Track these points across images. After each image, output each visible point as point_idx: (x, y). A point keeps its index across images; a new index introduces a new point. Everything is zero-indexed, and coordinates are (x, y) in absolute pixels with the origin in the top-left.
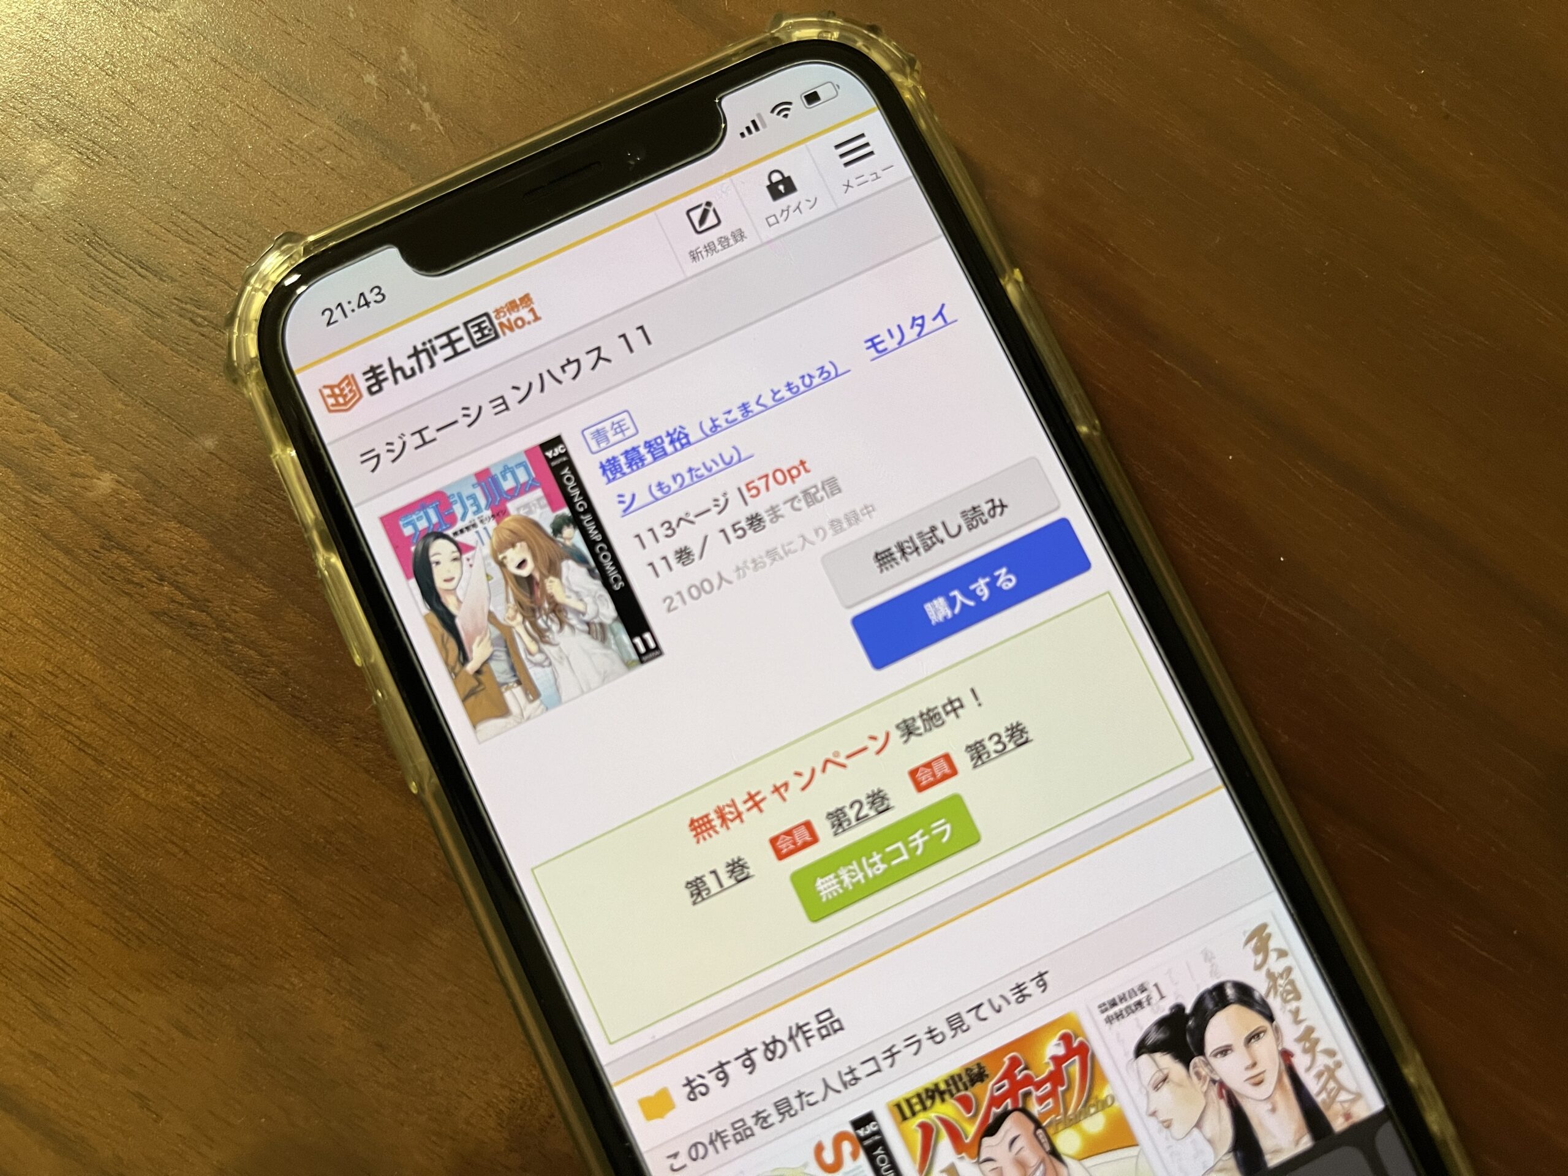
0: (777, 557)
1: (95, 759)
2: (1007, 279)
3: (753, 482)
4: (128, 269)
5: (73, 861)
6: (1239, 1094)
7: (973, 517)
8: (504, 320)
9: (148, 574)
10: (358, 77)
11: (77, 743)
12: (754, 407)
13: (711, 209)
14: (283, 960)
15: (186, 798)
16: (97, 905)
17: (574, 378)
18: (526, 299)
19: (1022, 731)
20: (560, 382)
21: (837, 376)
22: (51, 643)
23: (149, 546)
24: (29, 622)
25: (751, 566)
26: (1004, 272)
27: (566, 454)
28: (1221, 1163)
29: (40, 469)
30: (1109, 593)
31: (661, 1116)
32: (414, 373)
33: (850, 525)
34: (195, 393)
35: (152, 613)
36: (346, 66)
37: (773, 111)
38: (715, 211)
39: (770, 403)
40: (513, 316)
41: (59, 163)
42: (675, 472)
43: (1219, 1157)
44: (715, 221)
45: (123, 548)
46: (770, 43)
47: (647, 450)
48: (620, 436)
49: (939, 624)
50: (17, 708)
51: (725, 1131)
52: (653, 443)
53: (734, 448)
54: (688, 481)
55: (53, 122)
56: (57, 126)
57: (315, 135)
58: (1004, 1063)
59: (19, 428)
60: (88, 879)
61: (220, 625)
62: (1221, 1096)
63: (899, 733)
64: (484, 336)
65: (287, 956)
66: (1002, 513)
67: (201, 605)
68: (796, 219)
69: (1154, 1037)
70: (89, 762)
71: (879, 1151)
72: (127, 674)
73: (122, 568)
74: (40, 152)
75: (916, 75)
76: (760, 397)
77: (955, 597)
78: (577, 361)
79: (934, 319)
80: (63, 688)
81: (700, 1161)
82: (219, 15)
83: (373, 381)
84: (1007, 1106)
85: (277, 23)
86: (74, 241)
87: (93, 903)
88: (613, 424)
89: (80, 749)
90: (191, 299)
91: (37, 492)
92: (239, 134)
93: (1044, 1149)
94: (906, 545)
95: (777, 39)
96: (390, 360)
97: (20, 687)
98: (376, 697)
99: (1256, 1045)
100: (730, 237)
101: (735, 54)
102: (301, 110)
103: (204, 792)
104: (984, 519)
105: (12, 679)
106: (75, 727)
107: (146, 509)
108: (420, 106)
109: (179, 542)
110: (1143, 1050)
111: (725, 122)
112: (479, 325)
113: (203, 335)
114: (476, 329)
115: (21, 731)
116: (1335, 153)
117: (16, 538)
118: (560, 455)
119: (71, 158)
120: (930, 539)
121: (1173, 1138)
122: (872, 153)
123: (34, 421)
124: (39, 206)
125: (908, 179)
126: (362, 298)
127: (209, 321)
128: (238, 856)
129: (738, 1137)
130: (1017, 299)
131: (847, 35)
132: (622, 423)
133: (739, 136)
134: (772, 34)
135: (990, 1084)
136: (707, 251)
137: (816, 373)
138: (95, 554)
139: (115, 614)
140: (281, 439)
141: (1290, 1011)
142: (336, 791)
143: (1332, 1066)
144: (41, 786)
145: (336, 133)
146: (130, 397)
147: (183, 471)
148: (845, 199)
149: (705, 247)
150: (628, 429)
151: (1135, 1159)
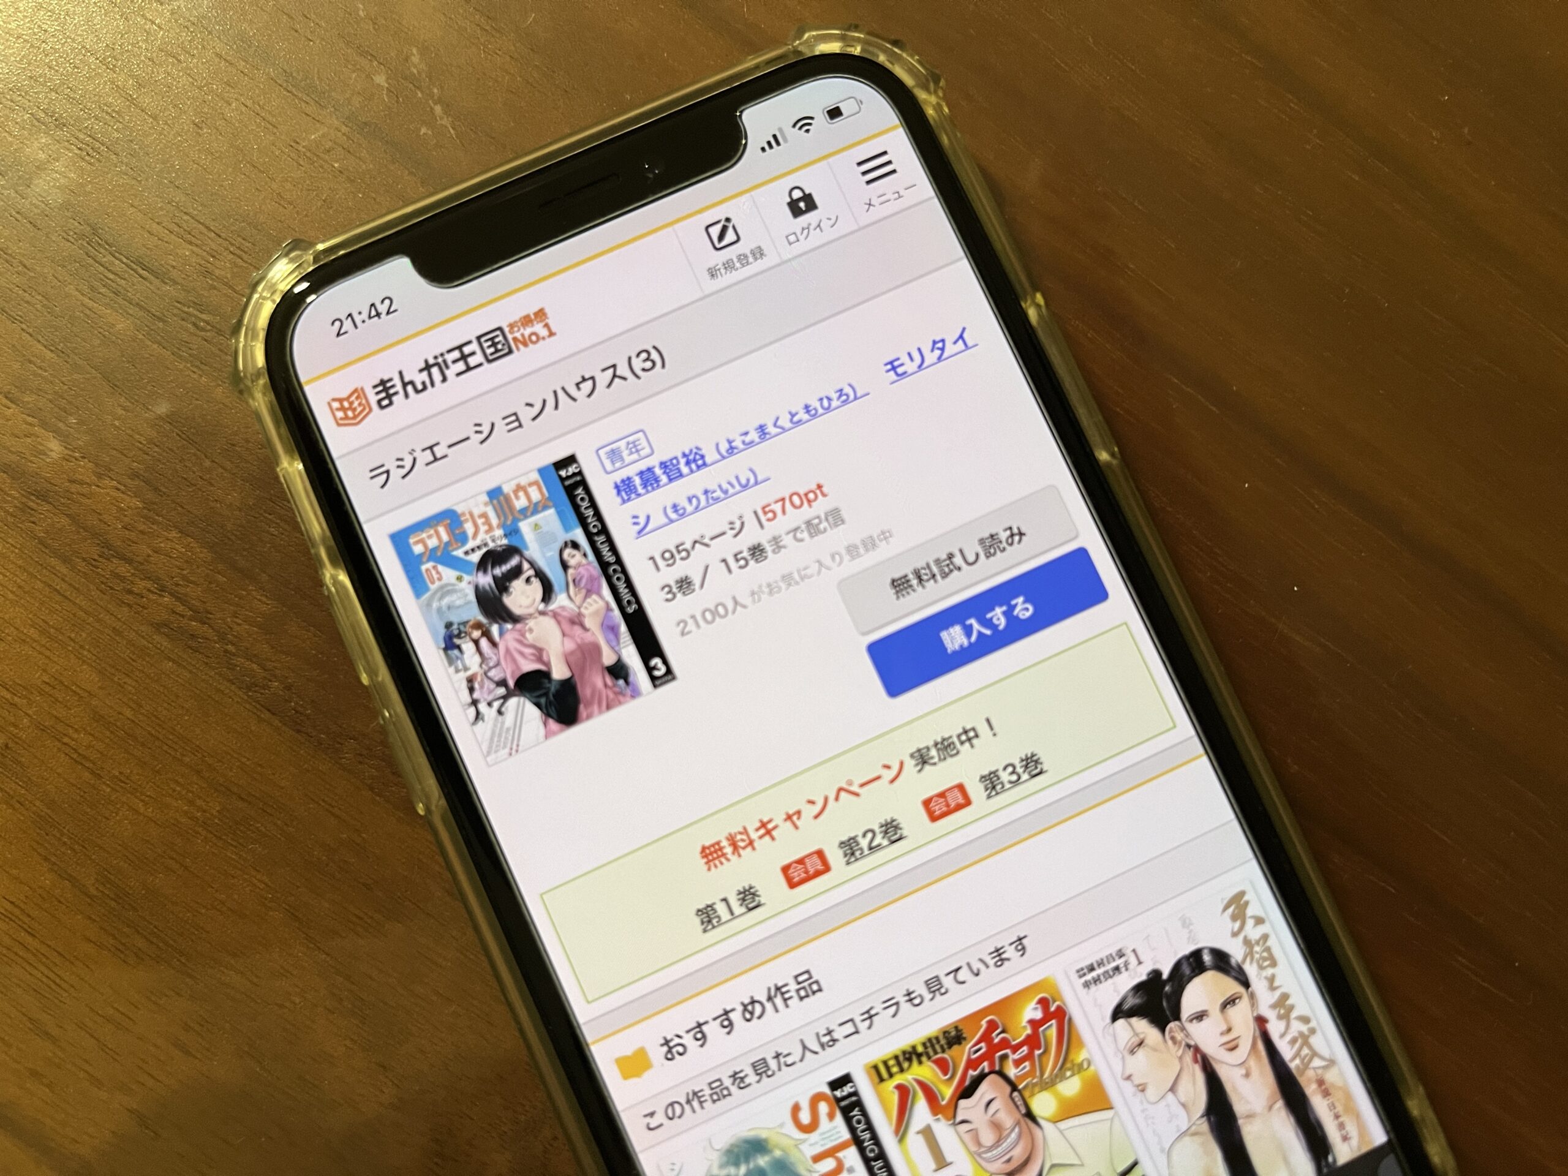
0: (793, 582)
1: (93, 773)
2: (1029, 302)
3: (769, 505)
4: (129, 270)
5: (71, 876)
6: (1214, 1059)
7: (991, 545)
8: (518, 335)
9: (148, 584)
10: (367, 77)
11: (75, 756)
12: (771, 429)
13: (730, 226)
14: (284, 978)
15: (186, 813)
16: (95, 920)
17: (589, 396)
18: (541, 314)
19: (1037, 762)
20: (574, 399)
21: (856, 398)
22: (48, 653)
23: (149, 556)
24: (25, 631)
25: (766, 590)
27: (580, 473)
28: (1193, 1128)
29: (37, 474)
30: (1125, 623)
32: (425, 388)
33: (867, 550)
34: (197, 400)
35: (152, 625)
36: (354, 65)
37: (794, 126)
38: (734, 227)
39: (788, 425)
40: (528, 331)
41: (58, 159)
42: (690, 494)
43: (1193, 1121)
44: (735, 238)
45: (123, 558)
46: (792, 56)
47: (662, 471)
48: (635, 456)
49: (955, 653)
50: (12, 719)
51: (701, 1091)
52: (668, 464)
53: (751, 470)
54: (703, 503)
55: (52, 116)
56: (56, 120)
57: (323, 136)
58: (981, 1027)
59: (16, 432)
60: (85, 894)
61: (222, 637)
62: (1196, 1061)
63: (913, 762)
64: (497, 351)
65: (288, 975)
66: (1020, 541)
67: (202, 617)
68: (816, 238)
69: (1131, 1002)
70: (87, 775)
71: (855, 1112)
72: (126, 686)
73: (123, 579)
74: (38, 147)
75: (941, 94)
76: (777, 419)
77: (971, 626)
78: (593, 378)
79: (955, 343)
80: (60, 699)
81: (676, 1120)
82: (225, 10)
83: (383, 395)
84: (983, 1069)
85: (285, 19)
86: (72, 240)
87: (90, 918)
88: (628, 443)
89: (77, 762)
90: (194, 303)
91: (33, 498)
92: (244, 133)
93: (1020, 1111)
94: (923, 572)
95: (800, 53)
96: (401, 373)
97: (16, 698)
98: (384, 717)
99: (1231, 1011)
100: (749, 255)
101: (757, 67)
102: (309, 110)
103: (204, 808)
104: (1001, 546)
105: (8, 690)
106: (73, 740)
107: (145, 517)
108: (432, 108)
109: (181, 553)
110: (1120, 1015)
111: (746, 138)
112: (492, 339)
113: (206, 340)
114: (489, 343)
115: (17, 743)
116: (1357, 179)
117: (12, 545)
118: (574, 474)
119: (71, 154)
120: (947, 566)
121: (1148, 1102)
122: (894, 171)
123: (30, 424)
124: (38, 203)
125: (931, 198)
126: (373, 309)
127: (213, 327)
128: (239, 872)
129: (715, 1097)
130: (1039, 323)
131: (871, 49)
132: (637, 443)
133: (760, 151)
134: (793, 47)
135: (968, 1046)
136: (726, 268)
137: (834, 396)
138: (94, 563)
139: (114, 625)
140: (289, 452)
141: (1266, 978)
142: (340, 809)
143: (1306, 1033)
144: (38, 799)
145: (344, 134)
146: (130, 402)
147: (185, 479)
148: (865, 218)
149: (724, 264)
150: (643, 449)
151: (1109, 1122)
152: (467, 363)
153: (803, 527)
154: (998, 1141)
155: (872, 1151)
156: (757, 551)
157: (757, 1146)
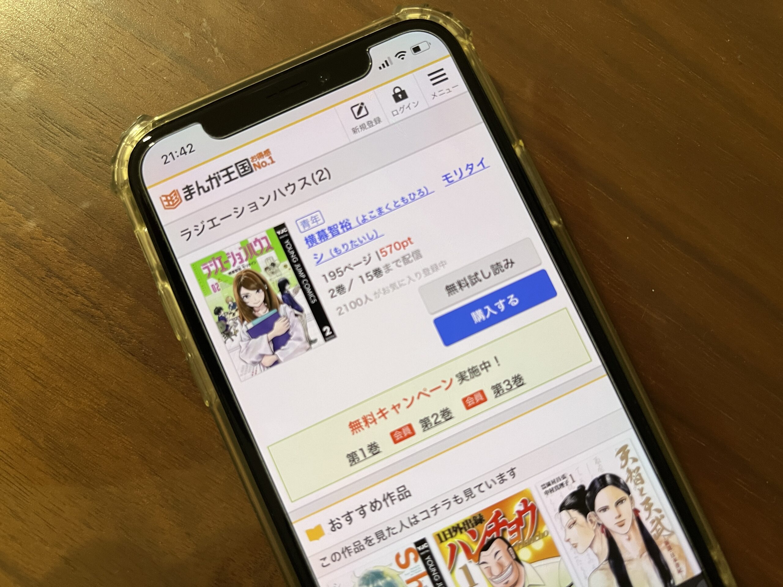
0: (396, 288)
1: (42, 385)
2: (516, 145)
3: (383, 249)
4: (61, 132)
5: (31, 438)
6: (613, 531)
7: (497, 268)
8: (256, 163)
9: (70, 290)
10: (180, 34)
11: (33, 377)
12: (385, 210)
13: (364, 107)
14: (139, 490)
15: (89, 406)
16: (43, 460)
17: (292, 193)
18: (267, 152)
19: (520, 379)
20: (284, 195)
21: (428, 194)
22: (19, 325)
23: (71, 276)
24: (9, 314)
25: (382, 292)
26: (514, 140)
27: (287, 233)
28: (602, 566)
29: (15, 235)
30: (566, 308)
31: (317, 539)
32: (209, 190)
33: (434, 271)
34: (95, 197)
35: (72, 311)
36: (174, 28)
37: (396, 56)
38: (365, 107)
39: (393, 208)
40: (261, 161)
41: (25, 76)
42: (343, 243)
43: (602, 562)
44: (366, 113)
45: (58, 277)
46: (395, 20)
47: (329, 231)
48: (315, 224)
49: (478, 323)
51: (349, 547)
52: (332, 227)
53: (374, 231)
54: (350, 247)
55: (22, 55)
56: (24, 57)
57: (158, 63)
58: (493, 514)
60: (39, 447)
61: (107, 317)
62: (603, 532)
63: (457, 379)
64: (245, 171)
65: (141, 488)
66: (512, 266)
67: (97, 307)
68: (408, 113)
69: (569, 502)
70: (39, 387)
71: (428, 558)
72: (59, 342)
73: (57, 287)
74: (16, 70)
75: (470, 39)
76: (388, 205)
77: (487, 310)
78: (294, 184)
79: (478, 165)
80: (26, 349)
81: (337, 562)
83: (188, 193)
84: (493, 536)
85: (139, 5)
86: (32, 117)
87: (41, 459)
88: (312, 217)
89: (35, 380)
90: (93, 148)
91: (13, 247)
92: (119, 62)
93: (512, 558)
94: (462, 282)
95: (399, 19)
96: (197, 182)
97: (4, 348)
98: (188, 357)
99: (621, 506)
100: (373, 121)
101: (377, 26)
102: (151, 50)
103: (98, 403)
104: (502, 269)
106: (33, 369)
107: (69, 256)
108: (213, 49)
109: (86, 274)
110: (563, 508)
111: (371, 62)
112: (243, 165)
113: (99, 167)
114: (241, 167)
115: (4, 371)
116: (684, 82)
119: (32, 73)
120: (474, 279)
121: (578, 553)
122: (447, 79)
123: (11, 210)
124: (15, 99)
125: (466, 92)
126: (183, 150)
127: (103, 160)
128: (116, 436)
129: (357, 550)
130: (521, 156)
131: (435, 16)
132: (316, 217)
133: (379, 69)
134: (396, 16)
135: (486, 524)
136: (361, 128)
137: (417, 193)
138: (43, 279)
139: (53, 311)
140: (140, 223)
141: (638, 489)
142: (167, 403)
143: (659, 517)
144: (15, 399)
145: (169, 62)
146: (61, 198)
147: (89, 237)
148: (432, 103)
149: (360, 126)
150: (319, 220)
151: (558, 563)
152: (230, 177)
153: (401, 259)
154: (501, 573)
155: (437, 578)
156: (377, 272)
157: (377, 575)
